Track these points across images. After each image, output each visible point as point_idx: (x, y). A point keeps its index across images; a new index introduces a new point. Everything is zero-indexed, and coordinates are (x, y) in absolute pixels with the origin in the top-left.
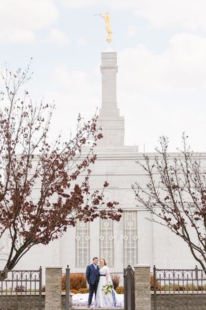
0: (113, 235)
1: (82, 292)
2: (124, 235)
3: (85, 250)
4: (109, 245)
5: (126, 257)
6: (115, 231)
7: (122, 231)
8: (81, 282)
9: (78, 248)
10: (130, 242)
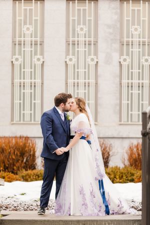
0: (96, 54)
1: (25, 179)
2: (122, 54)
3: (33, 86)
4: (86, 75)
5: (125, 102)
6: (102, 45)
7: (117, 46)
8: (22, 154)
9: (17, 81)
10: (136, 71)
